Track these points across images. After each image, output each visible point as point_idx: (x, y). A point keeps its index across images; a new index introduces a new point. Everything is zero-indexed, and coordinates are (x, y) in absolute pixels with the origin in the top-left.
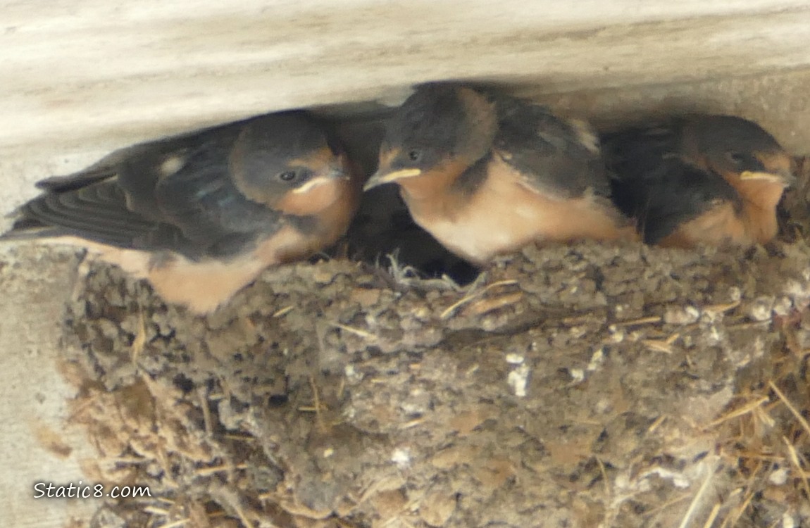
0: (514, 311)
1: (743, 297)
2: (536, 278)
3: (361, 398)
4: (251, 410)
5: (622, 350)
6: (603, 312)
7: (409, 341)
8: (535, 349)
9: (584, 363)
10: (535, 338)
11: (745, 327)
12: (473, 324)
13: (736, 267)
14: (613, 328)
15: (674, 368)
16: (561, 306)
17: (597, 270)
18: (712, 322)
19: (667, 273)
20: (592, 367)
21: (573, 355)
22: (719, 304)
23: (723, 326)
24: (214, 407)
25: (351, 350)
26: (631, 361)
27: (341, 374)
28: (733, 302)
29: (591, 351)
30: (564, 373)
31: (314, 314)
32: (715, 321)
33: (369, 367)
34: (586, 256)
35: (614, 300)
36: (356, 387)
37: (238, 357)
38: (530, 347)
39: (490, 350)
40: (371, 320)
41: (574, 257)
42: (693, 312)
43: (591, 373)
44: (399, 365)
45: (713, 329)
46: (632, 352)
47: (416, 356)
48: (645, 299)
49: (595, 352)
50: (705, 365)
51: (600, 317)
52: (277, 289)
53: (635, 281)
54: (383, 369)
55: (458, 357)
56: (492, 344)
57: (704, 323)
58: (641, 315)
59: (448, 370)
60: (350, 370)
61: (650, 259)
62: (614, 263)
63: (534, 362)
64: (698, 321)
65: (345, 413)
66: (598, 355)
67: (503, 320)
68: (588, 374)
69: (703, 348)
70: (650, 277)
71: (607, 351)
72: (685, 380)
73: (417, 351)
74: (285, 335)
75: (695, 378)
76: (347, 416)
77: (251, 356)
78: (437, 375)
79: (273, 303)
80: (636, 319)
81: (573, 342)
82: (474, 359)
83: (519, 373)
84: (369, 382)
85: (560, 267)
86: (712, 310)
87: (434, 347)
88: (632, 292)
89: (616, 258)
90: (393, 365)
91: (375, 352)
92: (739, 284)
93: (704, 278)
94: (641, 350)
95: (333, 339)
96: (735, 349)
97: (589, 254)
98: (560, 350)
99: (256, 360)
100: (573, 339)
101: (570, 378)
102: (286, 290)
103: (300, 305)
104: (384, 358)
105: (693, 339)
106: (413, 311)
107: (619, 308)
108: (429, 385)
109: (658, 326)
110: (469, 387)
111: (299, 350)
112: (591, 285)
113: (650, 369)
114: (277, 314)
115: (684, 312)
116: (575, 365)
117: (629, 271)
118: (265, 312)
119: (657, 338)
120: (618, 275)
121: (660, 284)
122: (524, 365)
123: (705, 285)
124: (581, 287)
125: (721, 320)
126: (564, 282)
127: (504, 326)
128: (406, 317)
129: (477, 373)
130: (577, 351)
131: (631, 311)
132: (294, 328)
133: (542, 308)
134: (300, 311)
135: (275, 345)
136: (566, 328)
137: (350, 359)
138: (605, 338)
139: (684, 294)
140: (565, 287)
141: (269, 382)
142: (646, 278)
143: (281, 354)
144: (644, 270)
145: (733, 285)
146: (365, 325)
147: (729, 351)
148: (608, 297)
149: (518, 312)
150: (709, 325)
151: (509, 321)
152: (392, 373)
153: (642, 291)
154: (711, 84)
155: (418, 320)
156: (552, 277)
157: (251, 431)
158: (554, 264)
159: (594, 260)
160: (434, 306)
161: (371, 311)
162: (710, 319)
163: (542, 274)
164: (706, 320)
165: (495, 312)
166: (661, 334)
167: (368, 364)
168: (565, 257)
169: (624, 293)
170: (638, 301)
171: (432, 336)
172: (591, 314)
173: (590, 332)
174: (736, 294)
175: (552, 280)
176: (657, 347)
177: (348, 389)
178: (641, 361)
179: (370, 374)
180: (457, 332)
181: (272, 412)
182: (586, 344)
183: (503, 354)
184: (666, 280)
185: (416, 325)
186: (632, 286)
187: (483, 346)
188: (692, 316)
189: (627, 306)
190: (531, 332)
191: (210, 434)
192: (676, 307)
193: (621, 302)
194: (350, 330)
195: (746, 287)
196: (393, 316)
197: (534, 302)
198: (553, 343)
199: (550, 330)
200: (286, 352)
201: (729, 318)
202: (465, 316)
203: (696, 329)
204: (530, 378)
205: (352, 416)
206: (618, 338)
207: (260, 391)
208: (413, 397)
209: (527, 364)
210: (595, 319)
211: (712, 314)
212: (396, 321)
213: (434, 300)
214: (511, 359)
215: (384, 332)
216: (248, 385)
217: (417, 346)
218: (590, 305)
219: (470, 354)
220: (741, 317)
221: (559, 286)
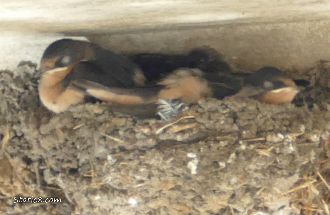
0: (192, 131)
1: (306, 130)
2: (204, 116)
3: (114, 172)
4: (60, 175)
5: (245, 153)
6: (236, 134)
7: (139, 144)
8: (202, 151)
9: (225, 159)
10: (202, 146)
11: (307, 144)
12: (171, 137)
13: (303, 115)
14: (241, 142)
15: (270, 164)
16: (216, 130)
17: (235, 113)
18: (290, 141)
19: (269, 116)
20: (230, 161)
21: (221, 155)
22: (294, 132)
23: (296, 144)
24: (41, 173)
25: (111, 148)
26: (249, 159)
27: (105, 160)
28: (301, 132)
29: (229, 153)
30: (216, 164)
31: (93, 129)
32: (292, 141)
33: (119, 156)
34: (229, 106)
35: (242, 128)
36: (113, 166)
37: (55, 149)
38: (199, 150)
39: (180, 151)
40: (121, 133)
41: (224, 106)
42: (281, 136)
43: (229, 164)
44: (134, 156)
45: (291, 145)
46: (249, 155)
47: (143, 152)
48: (257, 129)
49: (231, 153)
50: (285, 162)
51: (235, 136)
52: (75, 116)
53: (253, 119)
54: (126, 157)
55: (163, 153)
56: (181, 147)
57: (286, 142)
58: (255, 136)
59: (159, 160)
60: (109, 158)
61: (261, 109)
62: (243, 110)
63: (201, 157)
64: (283, 141)
65: (106, 179)
66: (233, 155)
67: (187, 136)
68: (228, 165)
69: (285, 154)
70: (261, 118)
71: (237, 153)
72: (276, 169)
73: (144, 149)
74: (78, 138)
75: (280, 169)
76: (107, 180)
77: (61, 148)
78: (153, 162)
79: (73, 122)
80: (252, 138)
81: (220, 149)
82: (171, 155)
83: (193, 162)
84: (119, 164)
85: (216, 111)
86: (291, 136)
87: (152, 148)
88: (251, 125)
89: (244, 107)
90: (131, 156)
91: (122, 149)
92: (304, 123)
93: (287, 119)
94: (254, 154)
95: (102, 142)
96: (301, 155)
97: (231, 105)
98: (214, 152)
99: (63, 150)
100: (221, 146)
101: (218, 166)
102: (80, 116)
103: (86, 124)
104: (126, 152)
105: (280, 150)
106: (142, 129)
107: (244, 132)
108: (149, 166)
109: (264, 142)
110: (168, 169)
111: (85, 146)
112: (231, 120)
113: (258, 164)
114: (75, 128)
115: (277, 136)
116: (222, 160)
117: (250, 114)
118: (69, 126)
119: (262, 148)
120: (245, 116)
121: (265, 121)
122: (196, 158)
123: (287, 123)
124: (226, 121)
125: (294, 141)
126: (218, 118)
127: (187, 139)
128: (138, 132)
129: (172, 162)
130: (222, 153)
131: (250, 134)
132: (83, 136)
133: (206, 130)
134: (86, 127)
135: (73, 144)
136: (218, 141)
137: (110, 152)
138: (236, 147)
139: (277, 127)
140: (218, 121)
141: (69, 162)
142: (258, 118)
143: (76, 148)
144: (257, 115)
145: (302, 124)
146: (118, 136)
147: (298, 156)
148: (240, 127)
149: (194, 132)
150: (289, 143)
151: (190, 136)
152: (130, 160)
153: (257, 124)
154: (295, 24)
155: (144, 134)
156: (212, 116)
157: (60, 185)
158: (213, 109)
159: (233, 108)
160: (153, 127)
161: (121, 128)
162: (289, 139)
163: (207, 114)
164: (287, 140)
165: (182, 132)
166: (265, 146)
167: (118, 155)
168: (219, 106)
169: (247, 125)
170: (254, 130)
171: (151, 142)
172: (230, 135)
173: (230, 144)
174: (303, 128)
175: (212, 118)
176: (262, 152)
177: (108, 166)
178: (254, 160)
179: (120, 160)
180: (163, 141)
181: (70, 176)
182: (227, 150)
183: (186, 153)
184: (268, 120)
185: (143, 137)
186: (251, 122)
187: (176, 148)
188: (281, 138)
189: (248, 131)
190: (200, 143)
191: (39, 186)
192: (273, 133)
193: (245, 130)
194: (111, 137)
195: (308, 125)
196: (133, 132)
197: (202, 127)
198: (212, 149)
199: (209, 142)
200: (78, 147)
201: (299, 140)
202: (168, 133)
203: (282, 144)
204: (199, 166)
205: (110, 180)
206: (243, 147)
207: (65, 166)
208: (140, 172)
209: (198, 159)
210: (232, 138)
211: (290, 137)
212: (133, 134)
213: (153, 124)
214: (190, 155)
215: (127, 139)
216: (59, 162)
217: (143, 147)
218: (230, 130)
219: (170, 152)
220: (305, 139)
221: (215, 120)
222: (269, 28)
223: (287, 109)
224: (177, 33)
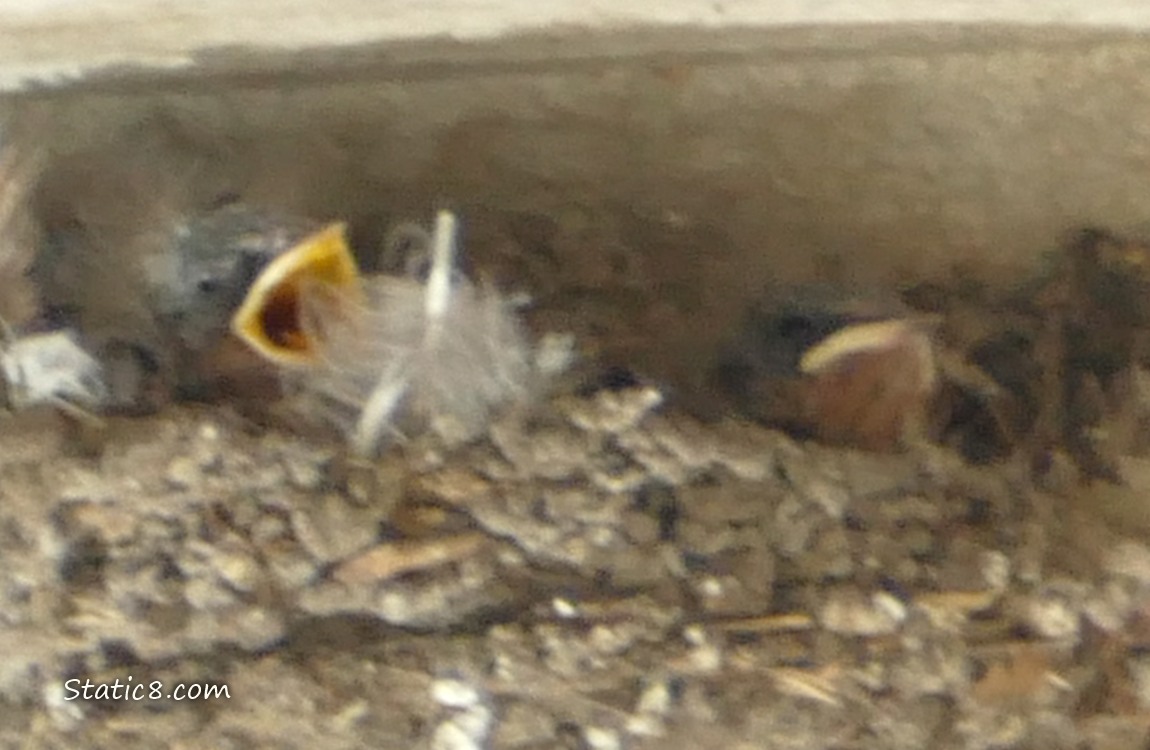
0: (458, 577)
1: (1013, 578)
5: (714, 687)
6: (671, 594)
7: (202, 632)
8: (503, 673)
9: (619, 714)
10: (507, 648)
11: (1014, 649)
12: (357, 602)
13: (1003, 506)
14: (695, 634)
16: (572, 571)
17: (668, 490)
19: (834, 508)
20: (639, 725)
21: (595, 695)
22: (959, 589)
23: (963, 647)
26: (732, 716)
27: (35, 703)
28: (985, 588)
29: (637, 688)
30: (571, 736)
32: (946, 633)
34: (642, 458)
35: (698, 564)
36: (70, 737)
38: (490, 668)
39: (396, 672)
41: (613, 459)
42: (892, 608)
43: (638, 739)
46: (736, 696)
48: (777, 569)
49: (649, 688)
50: (909, 735)
51: (665, 604)
53: (756, 524)
55: (318, 680)
56: (403, 653)
57: (916, 635)
58: (764, 604)
60: (57, 695)
61: (793, 471)
62: (708, 480)
63: (499, 704)
64: (902, 627)
66: (657, 696)
67: (432, 603)
68: (629, 741)
69: (909, 697)
70: (794, 518)
71: (677, 688)
78: (265, 721)
80: (750, 617)
81: (594, 663)
82: (356, 691)
83: (463, 728)
84: (102, 728)
85: (577, 480)
86: (942, 605)
87: (259, 654)
88: (748, 549)
89: (716, 465)
91: (119, 655)
92: (1005, 545)
93: (924, 525)
94: (761, 691)
97: (651, 454)
98: (563, 679)
104: (137, 668)
105: (887, 674)
106: (217, 563)
107: (712, 587)
108: (245, 743)
109: (805, 637)
112: (645, 527)
113: (777, 738)
115: (870, 605)
116: (598, 719)
117: (743, 499)
119: (802, 665)
120: (717, 508)
121: (816, 534)
122: (476, 709)
123: (921, 541)
124: (624, 534)
125: (955, 630)
126: (585, 516)
127: (433, 615)
128: (200, 576)
129: (362, 723)
130: (604, 685)
131: (742, 595)
133: (528, 572)
136: (580, 627)
137: (61, 668)
138: (669, 656)
139: (872, 562)
140: (581, 529)
142: (783, 518)
144: (775, 503)
145: (993, 547)
147: (973, 705)
148: (691, 560)
149: (472, 580)
150: (928, 641)
151: (451, 602)
152: (156, 710)
153: (774, 549)
155: (225, 585)
156: (554, 504)
158: (558, 472)
159: (659, 469)
160: (267, 552)
163: (529, 494)
164: (921, 627)
165: (411, 579)
166: (808, 654)
169: (729, 553)
170: (761, 574)
171: (258, 625)
172: (644, 598)
173: (640, 642)
174: (997, 569)
175: (552, 511)
176: (797, 684)
177: (51, 738)
178: (760, 720)
180: (315, 622)
182: (629, 670)
183: (423, 678)
184: (829, 527)
185: (224, 598)
186: (750, 536)
187: (378, 659)
188: (889, 617)
189: (732, 582)
190: (499, 633)
192: (851, 593)
193: (717, 573)
195: (1021, 553)
196: (170, 572)
197: (510, 558)
198: (554, 666)
199: (541, 630)
201: (977, 627)
202: (341, 584)
203: (893, 647)
204: (489, 744)
206: (706, 659)
209: (485, 709)
210: (654, 611)
211: (945, 612)
212: (173, 584)
214: (446, 693)
215: (144, 609)
217: (222, 648)
219: (347, 677)
220: (1006, 625)
221: (570, 527)
222: (844, 77)
223: (925, 476)
224: (397, 93)
